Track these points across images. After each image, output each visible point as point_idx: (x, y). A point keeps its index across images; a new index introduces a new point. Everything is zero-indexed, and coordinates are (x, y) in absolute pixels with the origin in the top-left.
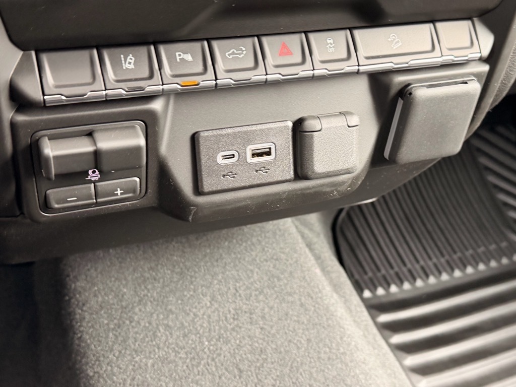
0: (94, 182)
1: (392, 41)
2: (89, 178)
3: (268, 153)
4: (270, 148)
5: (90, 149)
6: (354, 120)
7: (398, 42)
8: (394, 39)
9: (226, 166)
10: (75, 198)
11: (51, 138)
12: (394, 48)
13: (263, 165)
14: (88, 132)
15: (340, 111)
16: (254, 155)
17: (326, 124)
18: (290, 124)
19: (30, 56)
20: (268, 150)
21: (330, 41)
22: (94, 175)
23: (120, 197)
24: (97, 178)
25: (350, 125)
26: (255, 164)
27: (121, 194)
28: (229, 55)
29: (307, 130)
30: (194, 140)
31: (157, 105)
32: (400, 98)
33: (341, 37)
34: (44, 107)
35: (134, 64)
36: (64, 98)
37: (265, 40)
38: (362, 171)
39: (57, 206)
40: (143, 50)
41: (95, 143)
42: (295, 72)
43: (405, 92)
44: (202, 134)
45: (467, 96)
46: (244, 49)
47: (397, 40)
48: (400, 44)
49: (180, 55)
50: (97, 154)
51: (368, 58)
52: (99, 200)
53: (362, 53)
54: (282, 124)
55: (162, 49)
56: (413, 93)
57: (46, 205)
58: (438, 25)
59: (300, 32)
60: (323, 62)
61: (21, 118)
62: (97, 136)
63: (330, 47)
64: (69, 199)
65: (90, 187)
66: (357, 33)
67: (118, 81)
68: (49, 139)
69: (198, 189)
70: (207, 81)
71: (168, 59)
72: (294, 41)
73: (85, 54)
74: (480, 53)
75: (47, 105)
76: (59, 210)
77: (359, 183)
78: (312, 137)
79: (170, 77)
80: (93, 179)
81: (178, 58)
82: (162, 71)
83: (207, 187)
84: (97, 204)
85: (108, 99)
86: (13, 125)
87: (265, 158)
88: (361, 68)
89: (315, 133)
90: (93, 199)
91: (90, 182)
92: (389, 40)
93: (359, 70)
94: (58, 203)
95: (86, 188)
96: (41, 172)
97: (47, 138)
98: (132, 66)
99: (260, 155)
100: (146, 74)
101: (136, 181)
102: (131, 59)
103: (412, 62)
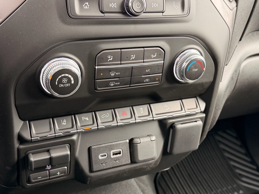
0: (49, 170)
1: (165, 108)
2: (47, 168)
3: (120, 153)
4: (120, 151)
5: (48, 157)
6: (154, 138)
7: (168, 108)
8: (166, 107)
9: (103, 160)
10: (41, 177)
11: (33, 154)
12: (167, 110)
13: (118, 158)
14: (47, 150)
15: (148, 134)
16: (113, 154)
17: (142, 140)
18: (128, 141)
19: (27, 122)
20: (119, 152)
21: (141, 109)
22: (49, 167)
23: (58, 175)
24: (50, 168)
25: (152, 140)
26: (114, 158)
27: (59, 174)
28: (103, 117)
29: (135, 143)
30: (89, 149)
31: (75, 137)
32: (171, 129)
33: (146, 107)
34: (31, 142)
35: (66, 123)
36: (39, 138)
37: (116, 110)
38: (159, 158)
39: (33, 181)
40: (69, 117)
41: (50, 155)
42: (129, 121)
43: (173, 126)
44: (92, 147)
45: (197, 126)
46: (108, 114)
47: (167, 107)
48: (169, 108)
49: (84, 118)
50: (51, 159)
51: (156, 114)
52: (50, 177)
53: (154, 113)
54: (125, 141)
55: (77, 116)
56: (176, 127)
57: (29, 181)
58: (183, 100)
59: (130, 106)
60: (139, 117)
61: (22, 147)
62: (51, 151)
63: (142, 111)
64: (38, 178)
65: (47, 172)
66: (152, 105)
67: (60, 130)
68: (32, 154)
69: (91, 170)
70: (94, 127)
71: (79, 120)
72: (127, 110)
73: (47, 121)
74: (201, 110)
75: (32, 141)
76: (34, 183)
77: (158, 163)
78: (137, 146)
79: (80, 127)
80: (48, 169)
81: (83, 119)
82: (77, 125)
83: (95, 169)
84: (49, 179)
85: (56, 137)
86: (18, 149)
87: (118, 155)
88: (154, 118)
89: (138, 144)
90: (48, 177)
91: (47, 170)
92: (164, 107)
93: (153, 119)
94: (34, 180)
95: (45, 172)
96: (28, 167)
97: (31, 153)
98: (65, 124)
99: (116, 154)
100: (71, 126)
101: (65, 168)
102: (65, 121)
103: (174, 115)
